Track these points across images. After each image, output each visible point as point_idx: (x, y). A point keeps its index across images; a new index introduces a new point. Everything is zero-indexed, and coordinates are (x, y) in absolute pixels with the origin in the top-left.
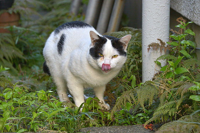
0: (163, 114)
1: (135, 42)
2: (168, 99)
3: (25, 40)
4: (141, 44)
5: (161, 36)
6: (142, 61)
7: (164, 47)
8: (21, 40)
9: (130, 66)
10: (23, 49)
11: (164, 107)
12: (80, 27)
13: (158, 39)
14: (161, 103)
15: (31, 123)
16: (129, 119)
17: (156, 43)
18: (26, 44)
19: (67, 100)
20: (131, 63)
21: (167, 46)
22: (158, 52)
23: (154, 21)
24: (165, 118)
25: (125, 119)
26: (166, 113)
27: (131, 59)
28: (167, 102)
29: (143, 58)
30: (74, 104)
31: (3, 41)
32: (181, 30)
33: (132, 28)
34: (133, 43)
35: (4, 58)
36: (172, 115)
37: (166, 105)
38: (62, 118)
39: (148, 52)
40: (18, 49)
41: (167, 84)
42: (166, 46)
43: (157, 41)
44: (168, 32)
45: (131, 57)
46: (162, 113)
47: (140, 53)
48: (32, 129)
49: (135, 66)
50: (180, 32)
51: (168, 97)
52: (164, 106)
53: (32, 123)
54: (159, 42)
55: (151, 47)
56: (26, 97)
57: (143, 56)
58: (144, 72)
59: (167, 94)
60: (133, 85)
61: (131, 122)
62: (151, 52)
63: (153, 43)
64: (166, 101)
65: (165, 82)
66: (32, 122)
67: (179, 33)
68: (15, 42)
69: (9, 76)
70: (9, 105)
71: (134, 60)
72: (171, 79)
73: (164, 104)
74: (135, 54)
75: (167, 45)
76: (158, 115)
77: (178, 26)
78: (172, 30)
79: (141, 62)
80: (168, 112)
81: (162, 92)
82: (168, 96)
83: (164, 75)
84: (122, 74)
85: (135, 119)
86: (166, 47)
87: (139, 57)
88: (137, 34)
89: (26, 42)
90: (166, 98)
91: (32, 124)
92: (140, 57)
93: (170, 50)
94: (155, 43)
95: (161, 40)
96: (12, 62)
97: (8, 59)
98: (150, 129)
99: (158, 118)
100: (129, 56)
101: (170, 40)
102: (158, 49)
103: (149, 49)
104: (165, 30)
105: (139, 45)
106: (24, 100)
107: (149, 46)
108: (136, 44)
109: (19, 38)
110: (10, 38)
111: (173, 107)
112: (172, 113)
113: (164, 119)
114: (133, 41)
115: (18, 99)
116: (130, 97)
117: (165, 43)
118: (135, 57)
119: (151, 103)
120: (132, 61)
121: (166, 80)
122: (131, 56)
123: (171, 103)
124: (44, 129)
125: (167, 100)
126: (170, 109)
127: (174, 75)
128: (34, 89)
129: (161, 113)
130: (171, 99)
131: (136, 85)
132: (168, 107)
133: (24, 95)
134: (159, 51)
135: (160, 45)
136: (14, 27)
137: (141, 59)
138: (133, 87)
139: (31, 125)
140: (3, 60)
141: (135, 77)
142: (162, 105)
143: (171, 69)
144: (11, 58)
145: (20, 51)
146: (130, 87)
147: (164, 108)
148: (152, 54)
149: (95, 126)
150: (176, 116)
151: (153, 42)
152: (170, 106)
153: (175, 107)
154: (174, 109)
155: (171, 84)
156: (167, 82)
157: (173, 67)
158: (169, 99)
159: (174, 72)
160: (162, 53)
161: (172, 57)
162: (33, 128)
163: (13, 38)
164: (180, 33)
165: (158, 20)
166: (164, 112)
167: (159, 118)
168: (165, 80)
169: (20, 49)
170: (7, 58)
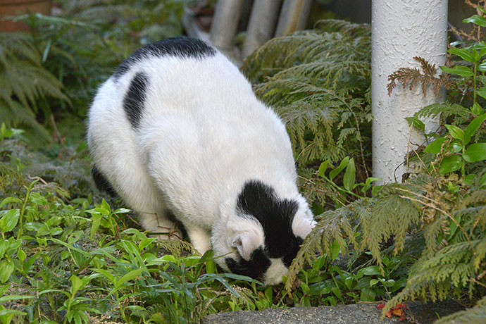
0: (435, 280)
1: (352, 62)
2: (448, 236)
3: (68, 49)
4: (370, 68)
5: (424, 48)
6: (373, 117)
7: (433, 78)
8: (56, 51)
9: (339, 132)
10: (62, 73)
11: (438, 262)
12: (189, 56)
13: (416, 58)
14: (430, 248)
15: (67, 305)
16: (339, 280)
17: (411, 67)
18: (70, 62)
19: (169, 229)
20: (341, 124)
21: (440, 76)
22: (417, 93)
23: (406, 9)
24: (441, 292)
25: (327, 281)
26: (444, 279)
27: (340, 113)
28: (447, 244)
29: (375, 110)
30: (187, 244)
31: (11, 54)
32: (477, 29)
33: (344, 22)
34: (345, 68)
35: (14, 97)
36: (461, 283)
37: (442, 255)
38: (153, 289)
39: (389, 94)
40: (49, 74)
41: (444, 192)
42: (437, 76)
43: (412, 64)
44: (443, 37)
45: (341, 106)
46: (433, 278)
47: (366, 95)
48: (70, 321)
49: (352, 130)
50: (475, 34)
51: (448, 229)
52: (437, 259)
53: (69, 306)
54: (419, 66)
55: (396, 81)
56: (59, 218)
57: (376, 104)
58: (377, 147)
59: (445, 222)
60: (348, 184)
61: (344, 290)
62: (398, 93)
63: (403, 69)
64: (444, 241)
65: (440, 187)
66: (70, 303)
67: (473, 38)
68: (41, 55)
69: (22, 154)
70: (12, 245)
71: (350, 114)
72: (457, 179)
73: (439, 250)
74: (354, 98)
75: (439, 72)
76: (422, 282)
77: (471, 20)
78: (453, 29)
79: (369, 121)
80: (450, 275)
81: (431, 217)
82: (448, 226)
83: (436, 165)
84: (317, 155)
85: (355, 282)
86: (439, 78)
87: (364, 106)
88: (357, 40)
89: (69, 56)
90: (441, 233)
91: (71, 309)
92: (367, 105)
93: (448, 88)
94: (408, 69)
95: (425, 60)
96: (36, 109)
97: (25, 102)
98: (398, 316)
99: (421, 291)
100: (337, 104)
101: (448, 58)
102: (416, 86)
103: (390, 88)
104: (435, 33)
105: (363, 73)
106: (55, 229)
107: (392, 77)
108: (355, 69)
109: (52, 44)
110: (29, 47)
111: (462, 261)
112: (461, 279)
113: (438, 294)
114: (347, 62)
115: (39, 224)
116: (342, 229)
117: (436, 67)
118: (351, 105)
119: (399, 247)
120: (345, 116)
121: (442, 182)
122: (342, 104)
123: (456, 248)
124: (104, 321)
125: (446, 239)
126: (454, 266)
127: (464, 164)
128: (85, 189)
129: (431, 277)
130: (457, 236)
131: (356, 185)
132: (450, 262)
133: (56, 213)
134: (419, 90)
135: (422, 73)
136: (39, 15)
137: (370, 111)
138: (348, 188)
139: (68, 312)
140: (12, 103)
141: (352, 162)
142: (431, 253)
143: (455, 146)
144: (32, 99)
145: (54, 79)
146: (339, 188)
147: (438, 265)
148: (400, 99)
149: (244, 307)
150: (471, 288)
151: (402, 67)
152: (455, 257)
153: (469, 261)
154: (466, 267)
155: (455, 191)
156: (444, 188)
157: (461, 142)
158: (451, 237)
159: (464, 157)
160: (427, 96)
161: (456, 109)
162: (73, 319)
163: (36, 44)
164: (476, 37)
165: (416, 5)
166: (439, 275)
167: (424, 292)
168: (439, 182)
169: (56, 73)
170: (22, 98)
